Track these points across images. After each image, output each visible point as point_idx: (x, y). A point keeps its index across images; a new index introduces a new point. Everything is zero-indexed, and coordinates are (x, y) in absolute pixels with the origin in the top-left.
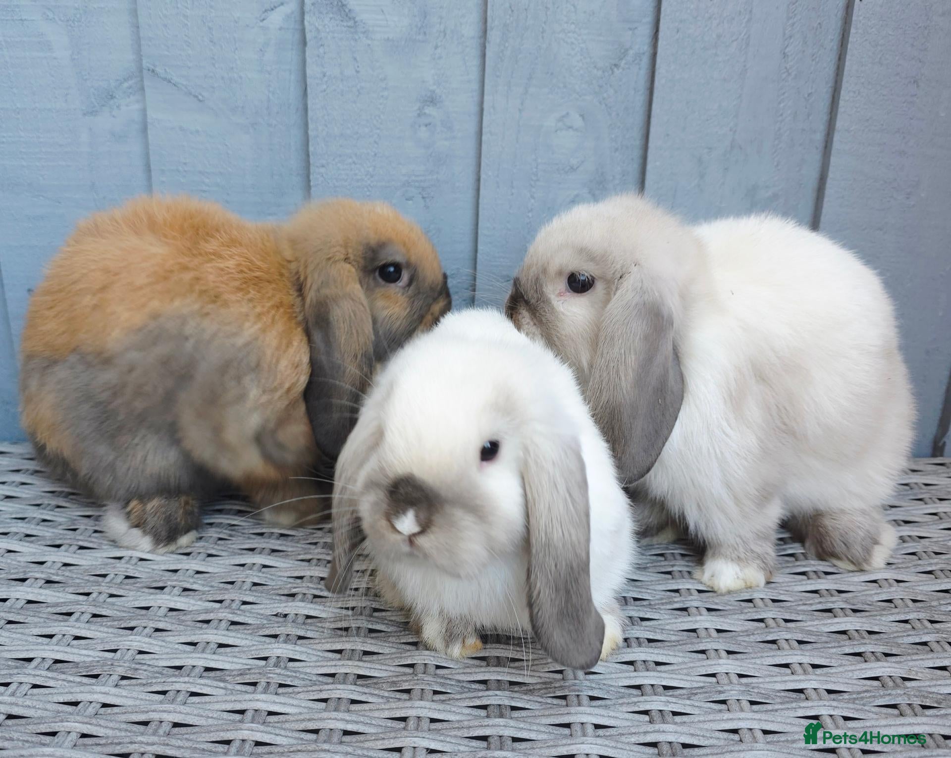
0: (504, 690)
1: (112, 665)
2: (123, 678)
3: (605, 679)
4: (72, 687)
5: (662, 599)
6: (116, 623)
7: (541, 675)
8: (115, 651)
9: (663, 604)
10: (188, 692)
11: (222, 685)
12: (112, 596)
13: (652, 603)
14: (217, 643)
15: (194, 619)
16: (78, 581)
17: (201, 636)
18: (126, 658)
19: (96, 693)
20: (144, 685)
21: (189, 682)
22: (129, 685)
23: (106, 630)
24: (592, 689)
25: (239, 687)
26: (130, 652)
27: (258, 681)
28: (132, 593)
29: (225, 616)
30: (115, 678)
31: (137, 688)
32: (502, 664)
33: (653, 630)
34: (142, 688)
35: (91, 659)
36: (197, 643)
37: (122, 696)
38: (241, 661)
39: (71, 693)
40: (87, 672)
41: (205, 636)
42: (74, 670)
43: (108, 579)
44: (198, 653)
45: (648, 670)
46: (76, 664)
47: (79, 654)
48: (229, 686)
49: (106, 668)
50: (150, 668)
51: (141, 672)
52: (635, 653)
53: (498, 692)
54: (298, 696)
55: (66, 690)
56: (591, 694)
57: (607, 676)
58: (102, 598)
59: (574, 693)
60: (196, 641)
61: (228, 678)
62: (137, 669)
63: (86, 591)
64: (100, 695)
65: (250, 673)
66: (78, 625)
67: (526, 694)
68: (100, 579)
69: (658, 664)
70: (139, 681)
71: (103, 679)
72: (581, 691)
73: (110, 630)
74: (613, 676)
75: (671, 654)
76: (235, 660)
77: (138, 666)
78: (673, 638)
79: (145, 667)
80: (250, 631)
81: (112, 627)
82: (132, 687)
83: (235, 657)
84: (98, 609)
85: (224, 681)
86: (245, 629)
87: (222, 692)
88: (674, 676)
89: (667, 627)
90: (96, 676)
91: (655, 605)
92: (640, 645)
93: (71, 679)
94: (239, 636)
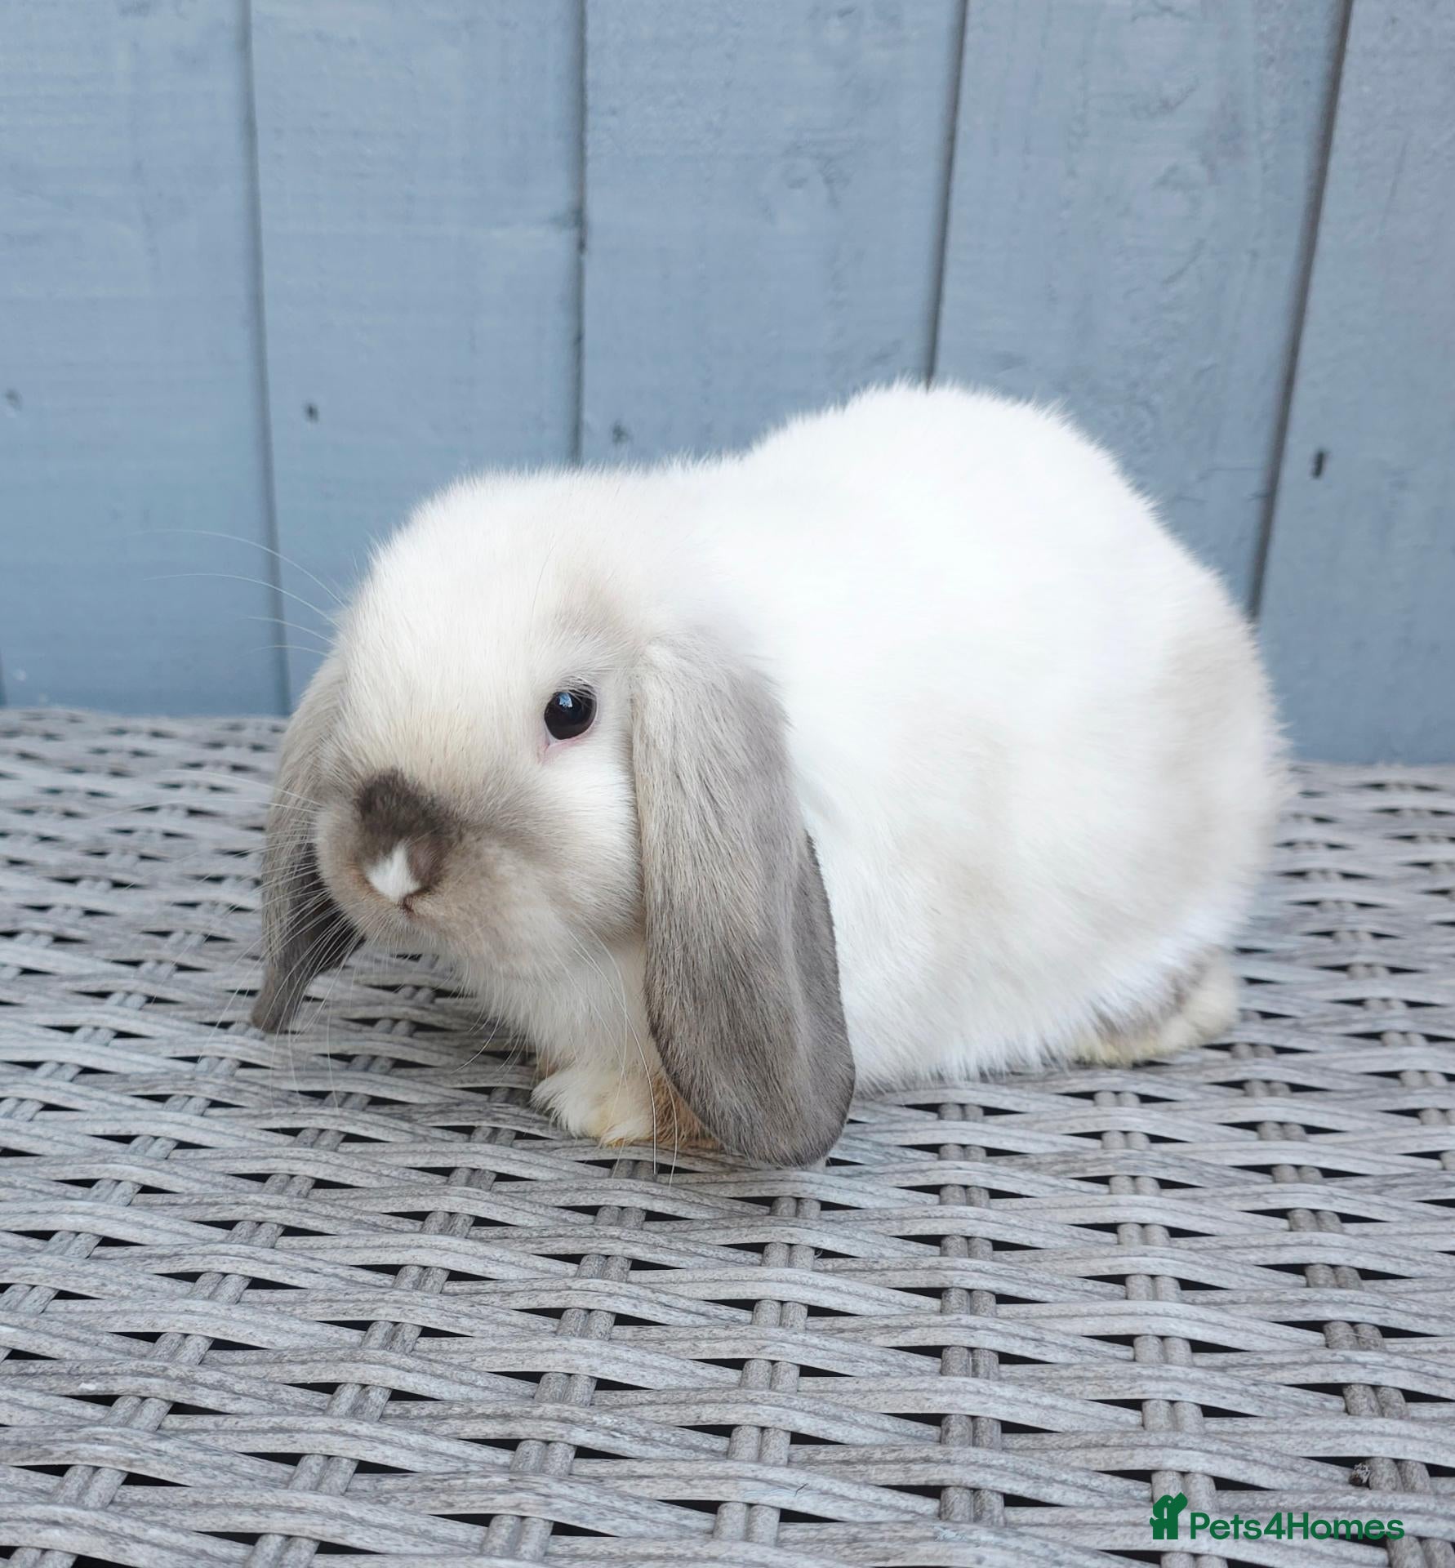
0: (976, 1160)
1: (192, 1079)
2: (215, 1104)
3: (1194, 1152)
4: (120, 1112)
5: (1323, 1015)
6: (194, 1014)
7: (1055, 1138)
8: (194, 1060)
9: (1326, 1024)
10: (341, 1133)
11: (405, 1126)
12: (182, 968)
13: (1304, 1022)
14: (391, 1059)
15: (345, 1016)
16: (114, 940)
17: (361, 1044)
18: (218, 1071)
19: (165, 1122)
20: (255, 1117)
21: (341, 1117)
22: (226, 1116)
23: (176, 1023)
24: (1165, 1166)
25: (438, 1133)
26: (225, 1063)
27: (476, 1124)
28: (221, 965)
29: (406, 1013)
30: (199, 1102)
31: (242, 1122)
32: (971, 1117)
33: (1305, 1068)
34: (252, 1122)
35: (150, 1070)
36: (354, 1056)
37: (214, 1132)
38: (439, 1090)
39: (119, 1120)
40: (146, 1089)
41: (369, 1044)
42: (122, 1085)
43: (173, 939)
44: (358, 1071)
45: (1288, 1139)
46: (124, 1077)
47: (127, 1060)
48: (420, 1131)
49: (181, 1085)
50: (264, 1092)
51: (247, 1094)
52: (1261, 1106)
53: (962, 1164)
54: (554, 1153)
55: (108, 1116)
56: (1163, 1175)
57: (1199, 1147)
58: (166, 969)
59: (1126, 1173)
60: (350, 1053)
61: (416, 1116)
62: (240, 1091)
63: (133, 957)
64: (173, 1127)
65: (460, 1111)
66: (121, 1010)
67: (1022, 1170)
68: (158, 940)
69: (1311, 1130)
70: (245, 1111)
71: (176, 1103)
72: (1143, 1169)
73: (185, 1025)
74: (1212, 1146)
75: (1342, 1111)
76: (429, 1088)
77: (241, 1086)
78: (1348, 1085)
79: (254, 1089)
80: (456, 1043)
81: (186, 1019)
82: (233, 1120)
83: (427, 1083)
84: (159, 987)
85: (410, 1120)
86: (445, 1038)
87: (406, 1137)
88: (1348, 1152)
89: (1335, 1066)
90: (161, 1099)
91: (1310, 1025)
92: (1272, 1093)
93: (116, 1098)
94: (435, 1048)
